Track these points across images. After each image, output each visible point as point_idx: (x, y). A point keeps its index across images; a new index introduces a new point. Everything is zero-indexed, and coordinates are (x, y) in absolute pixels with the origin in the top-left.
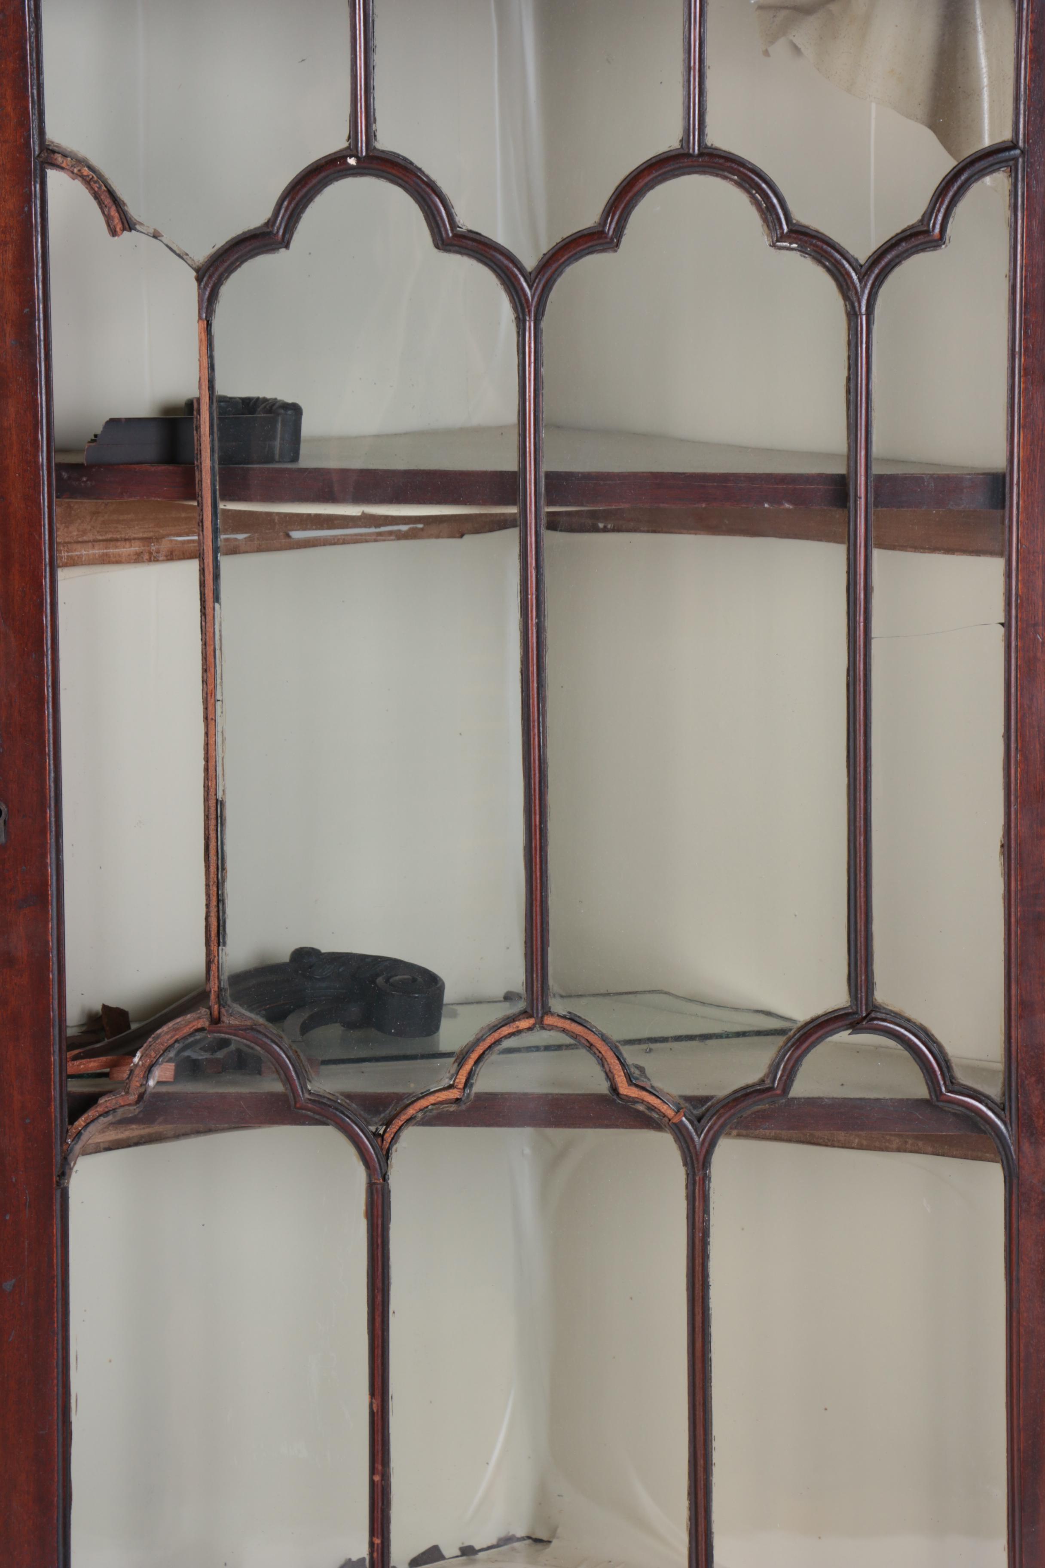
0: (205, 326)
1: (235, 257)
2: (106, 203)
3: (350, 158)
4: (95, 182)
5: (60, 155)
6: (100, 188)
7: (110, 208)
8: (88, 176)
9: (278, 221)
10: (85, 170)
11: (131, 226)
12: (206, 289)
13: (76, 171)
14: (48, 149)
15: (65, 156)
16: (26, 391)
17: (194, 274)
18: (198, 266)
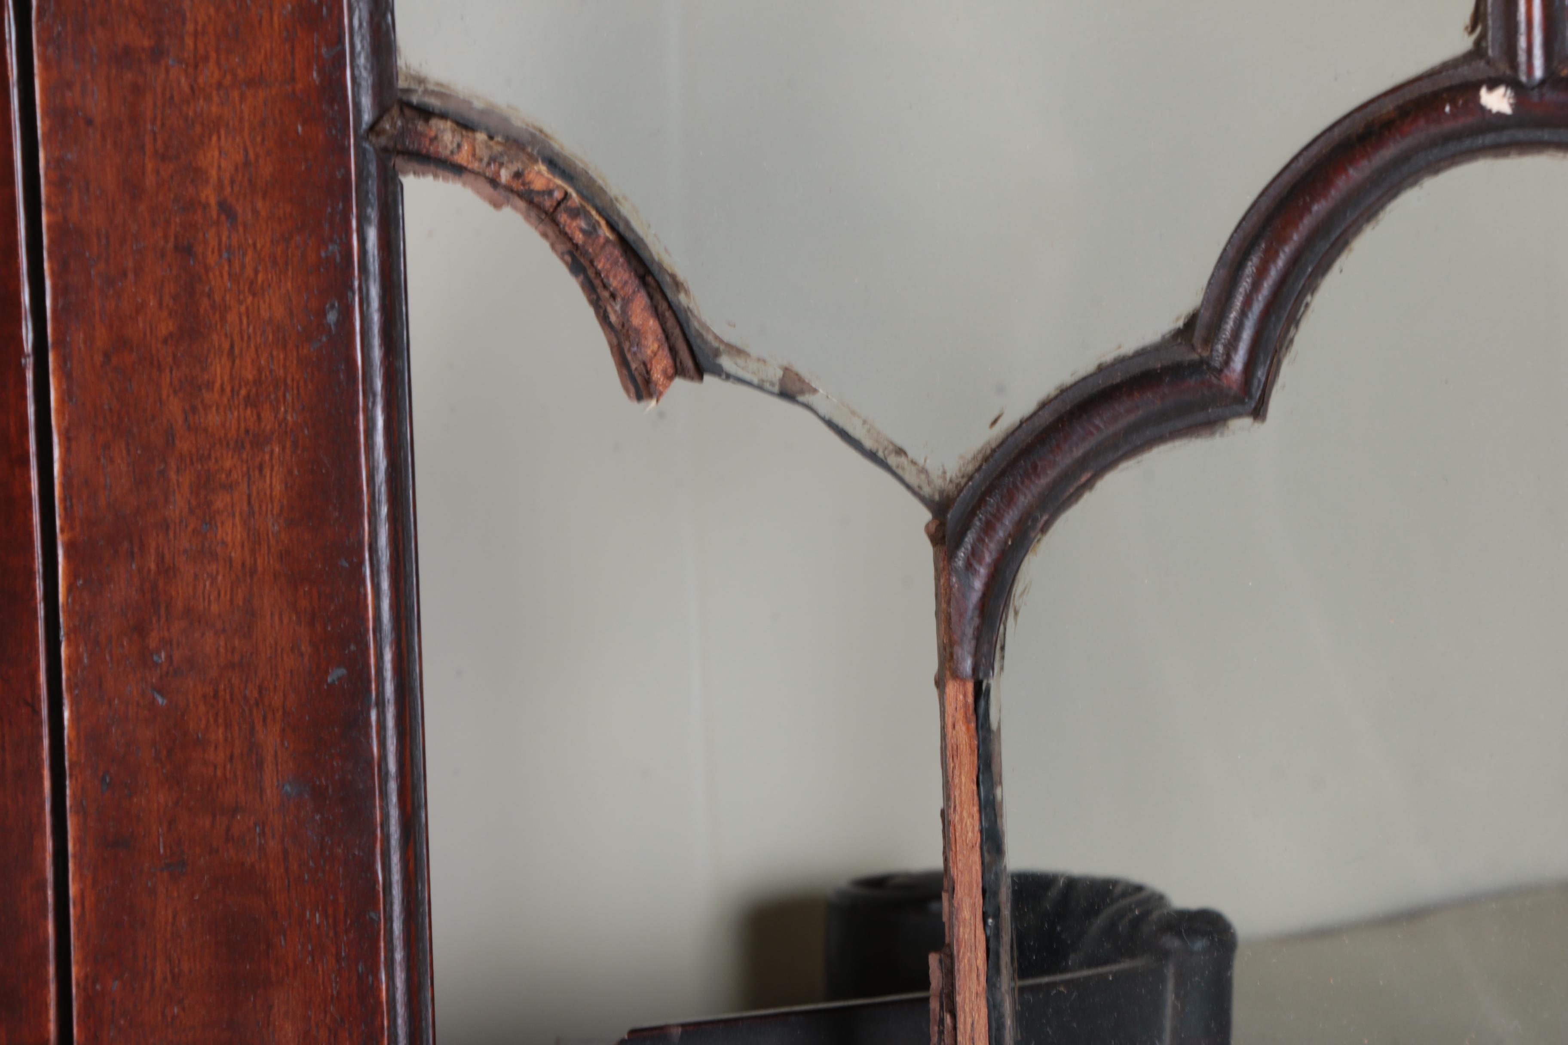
0: (970, 699)
1: (1078, 453)
2: (614, 283)
3: (1492, 87)
4: (575, 213)
5: (449, 124)
6: (591, 232)
7: (627, 302)
8: (550, 193)
9: (1229, 325)
10: (539, 173)
11: (701, 359)
12: (975, 572)
13: (505, 176)
14: (404, 105)
15: (465, 126)
16: (338, 959)
17: (925, 516)
18: (941, 492)
